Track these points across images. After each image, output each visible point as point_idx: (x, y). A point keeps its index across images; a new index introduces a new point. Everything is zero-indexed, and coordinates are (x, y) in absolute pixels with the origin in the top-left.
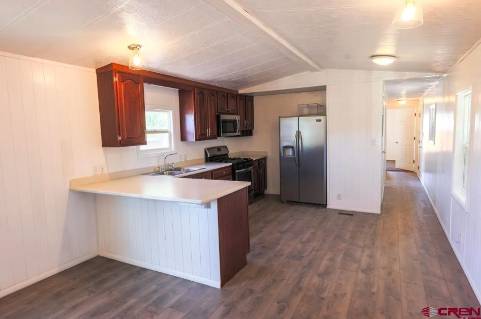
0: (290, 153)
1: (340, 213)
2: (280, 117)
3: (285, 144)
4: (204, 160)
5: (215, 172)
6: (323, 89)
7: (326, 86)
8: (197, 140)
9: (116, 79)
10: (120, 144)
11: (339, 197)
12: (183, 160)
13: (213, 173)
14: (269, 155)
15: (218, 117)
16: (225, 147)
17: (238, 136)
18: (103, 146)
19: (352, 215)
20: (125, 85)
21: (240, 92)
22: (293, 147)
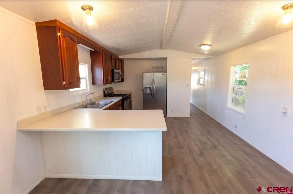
0: (148, 91)
1: (175, 119)
2: (143, 72)
3: (146, 86)
4: (103, 96)
5: (117, 103)
6: (166, 59)
7: (167, 58)
8: (104, 84)
9: (59, 34)
10: (64, 87)
11: (172, 111)
12: (94, 97)
13: (116, 104)
14: (133, 92)
15: (113, 71)
16: (112, 88)
17: (121, 81)
18: (44, 90)
19: (180, 119)
20: (66, 41)
21: (120, 57)
22: (150, 88)
